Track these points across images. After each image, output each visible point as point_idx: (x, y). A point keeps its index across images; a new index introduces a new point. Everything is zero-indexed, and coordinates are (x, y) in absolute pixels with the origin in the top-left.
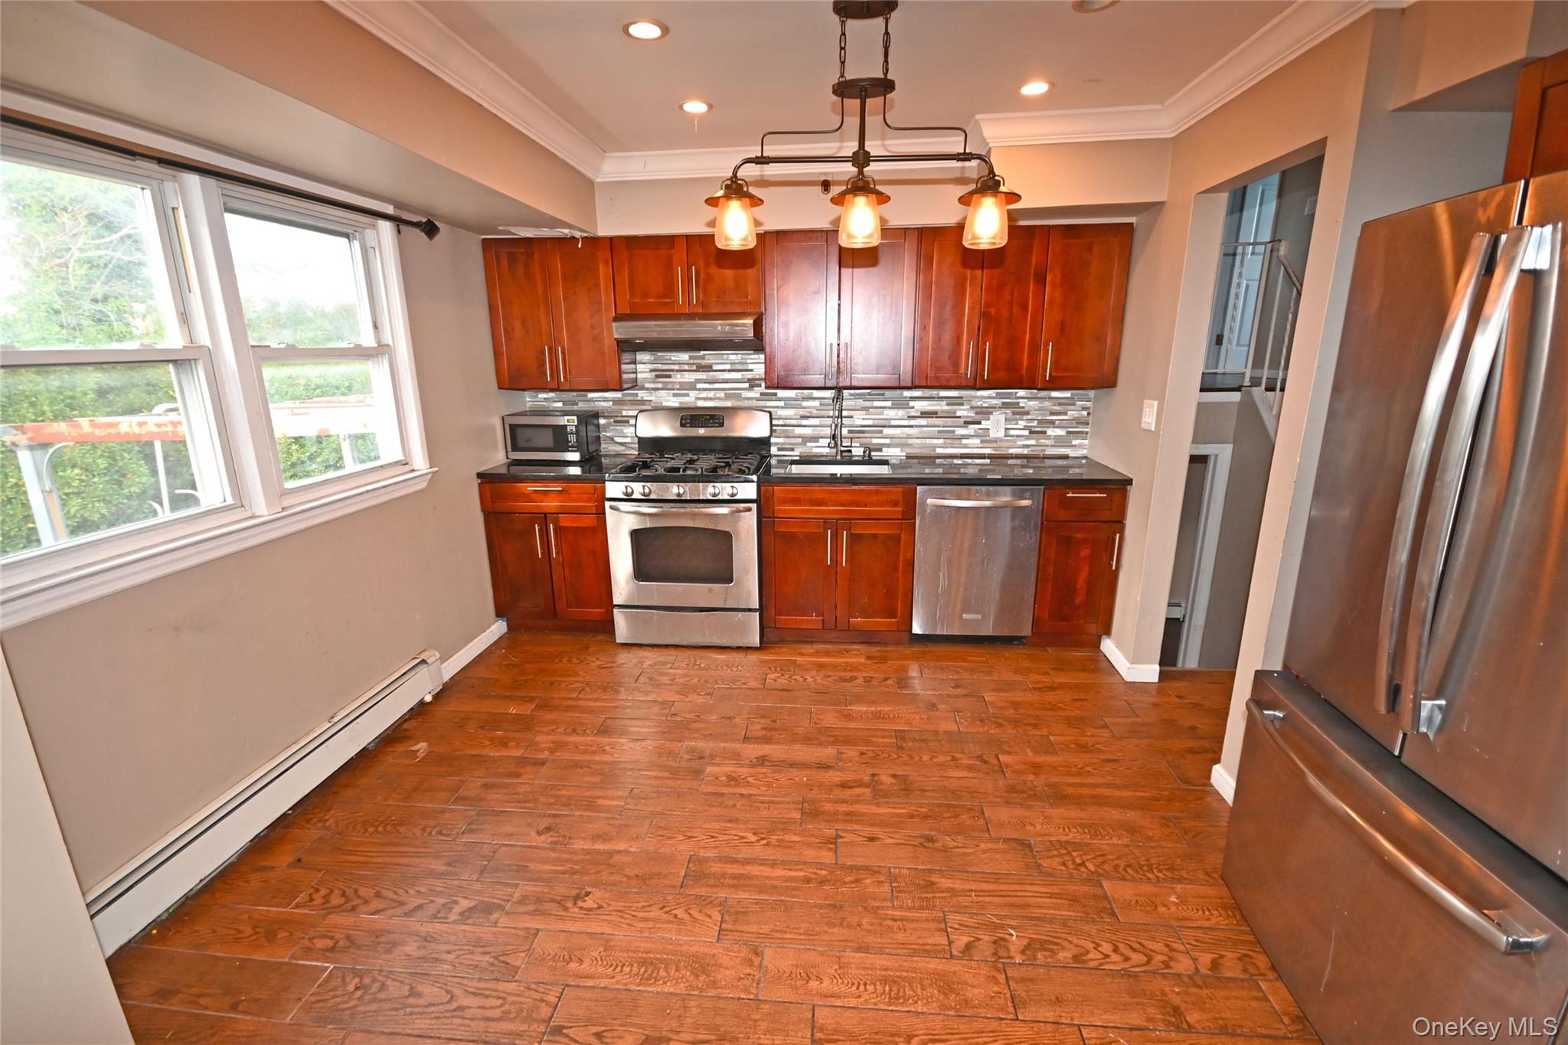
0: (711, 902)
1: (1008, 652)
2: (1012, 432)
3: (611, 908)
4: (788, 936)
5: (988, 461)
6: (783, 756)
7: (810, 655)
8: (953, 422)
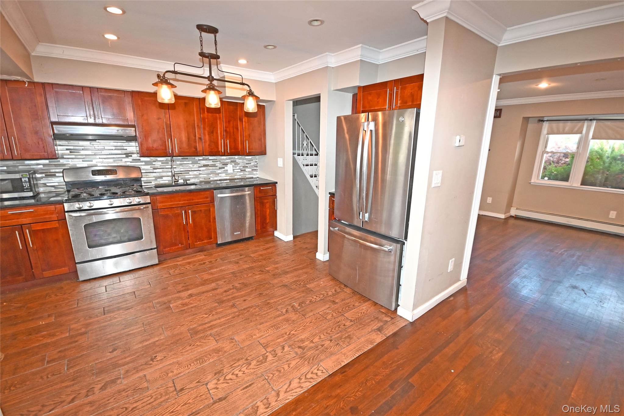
0: (207, 336)
1: (250, 242)
2: (235, 171)
3: (170, 355)
4: (238, 331)
5: (229, 181)
6: (198, 292)
7: (182, 261)
8: (215, 168)
